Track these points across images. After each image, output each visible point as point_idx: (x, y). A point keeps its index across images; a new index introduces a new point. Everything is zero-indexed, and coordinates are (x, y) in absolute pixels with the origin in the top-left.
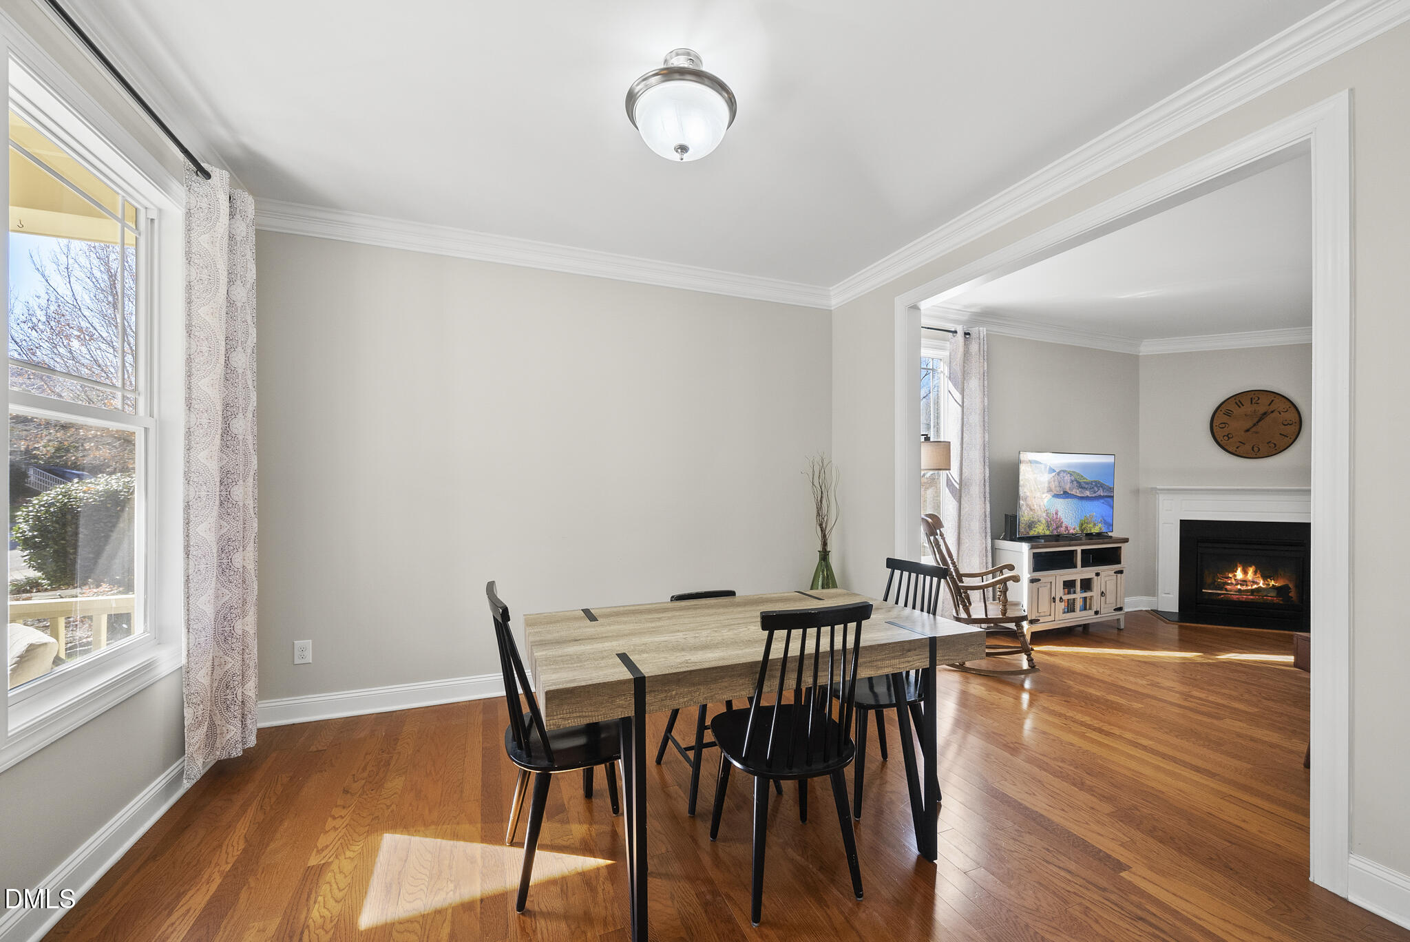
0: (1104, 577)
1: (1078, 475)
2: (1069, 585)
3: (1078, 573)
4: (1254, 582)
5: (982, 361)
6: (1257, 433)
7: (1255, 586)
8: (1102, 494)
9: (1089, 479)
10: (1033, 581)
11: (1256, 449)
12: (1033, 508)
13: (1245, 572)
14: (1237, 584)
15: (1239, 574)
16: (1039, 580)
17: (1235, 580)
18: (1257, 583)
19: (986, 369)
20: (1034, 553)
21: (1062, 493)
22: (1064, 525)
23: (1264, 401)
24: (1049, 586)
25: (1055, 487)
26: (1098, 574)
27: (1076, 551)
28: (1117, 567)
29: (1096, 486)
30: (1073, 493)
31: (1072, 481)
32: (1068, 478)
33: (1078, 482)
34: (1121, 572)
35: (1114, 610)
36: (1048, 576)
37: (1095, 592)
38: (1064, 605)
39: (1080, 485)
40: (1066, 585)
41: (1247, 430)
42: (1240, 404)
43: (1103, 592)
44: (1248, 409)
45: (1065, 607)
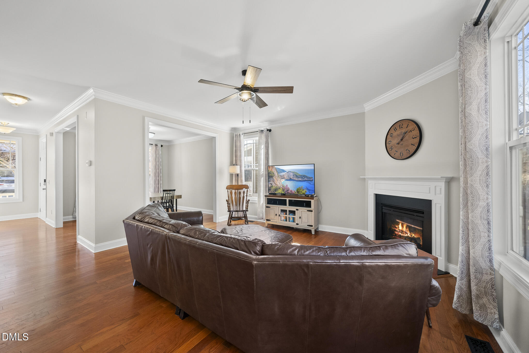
0: (301, 211)
1: (296, 173)
2: (284, 211)
3: (288, 208)
4: (406, 233)
7: (406, 235)
8: (306, 180)
9: (301, 174)
10: (266, 207)
11: (402, 154)
12: (276, 184)
13: (403, 227)
14: (399, 232)
16: (270, 207)
17: (399, 229)
18: (407, 234)
20: (267, 198)
21: (289, 179)
22: (290, 190)
23: (405, 126)
24: (274, 210)
25: (286, 177)
26: (297, 210)
27: (286, 200)
28: (309, 209)
29: (304, 177)
30: (294, 179)
31: (294, 175)
32: (292, 174)
33: (296, 175)
34: (311, 211)
35: (307, 225)
36: (273, 206)
37: (297, 217)
38: (283, 218)
39: (297, 176)
40: (282, 211)
41: (398, 144)
42: (396, 129)
43: (300, 217)
44: (398, 132)
45: (283, 219)
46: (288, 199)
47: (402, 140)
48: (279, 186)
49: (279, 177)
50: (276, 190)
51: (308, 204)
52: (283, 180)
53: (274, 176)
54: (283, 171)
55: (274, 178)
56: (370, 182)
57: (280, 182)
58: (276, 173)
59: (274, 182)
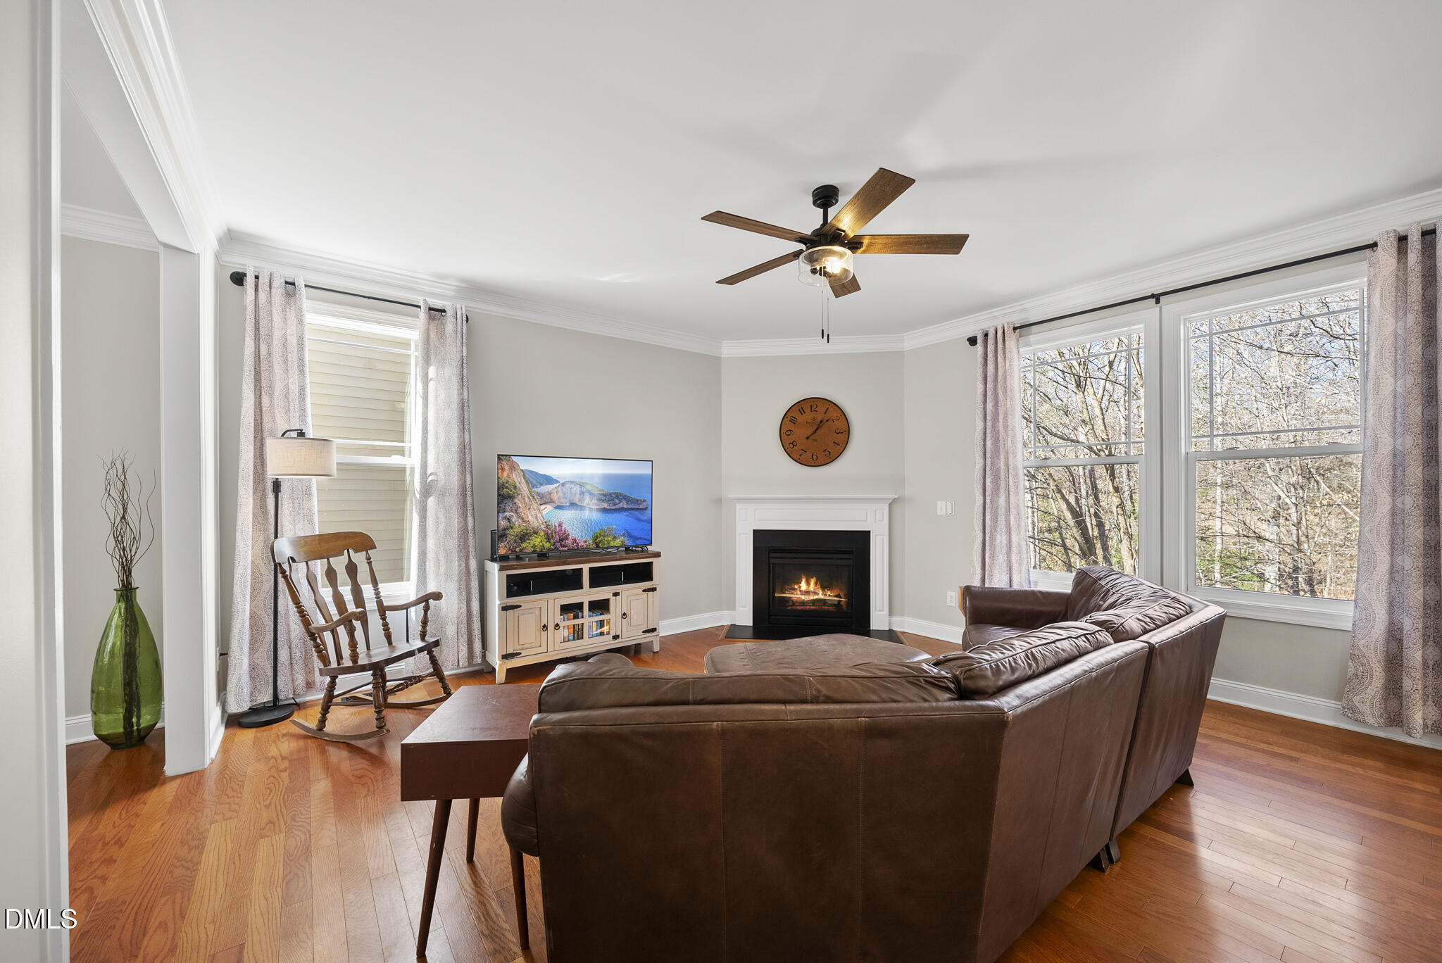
0: (628, 596)
1: (593, 486)
2: (571, 609)
3: (586, 594)
4: (815, 593)
5: (459, 344)
6: (815, 440)
7: (816, 597)
8: (626, 507)
10: (505, 608)
11: (815, 457)
12: (526, 519)
13: (808, 583)
14: (802, 595)
15: (804, 586)
16: (520, 606)
17: (800, 591)
18: (818, 594)
19: (465, 354)
20: (507, 576)
21: (567, 504)
22: (572, 537)
23: (821, 409)
24: (537, 612)
25: (559, 498)
26: (616, 594)
27: (581, 569)
28: (647, 585)
29: (618, 498)
30: (584, 504)
31: (583, 493)
32: (577, 489)
34: (653, 590)
35: (643, 632)
36: (535, 601)
37: (613, 615)
38: (564, 633)
40: (565, 609)
41: (808, 438)
42: (802, 411)
43: (624, 614)
44: (808, 416)
45: (566, 635)
46: (586, 568)
47: (814, 433)
48: (535, 524)
49: (534, 497)
50: (523, 536)
51: (642, 573)
53: (518, 495)
54: (549, 480)
55: (516, 500)
56: (738, 506)
57: (540, 515)
58: (524, 488)
59: (516, 512)
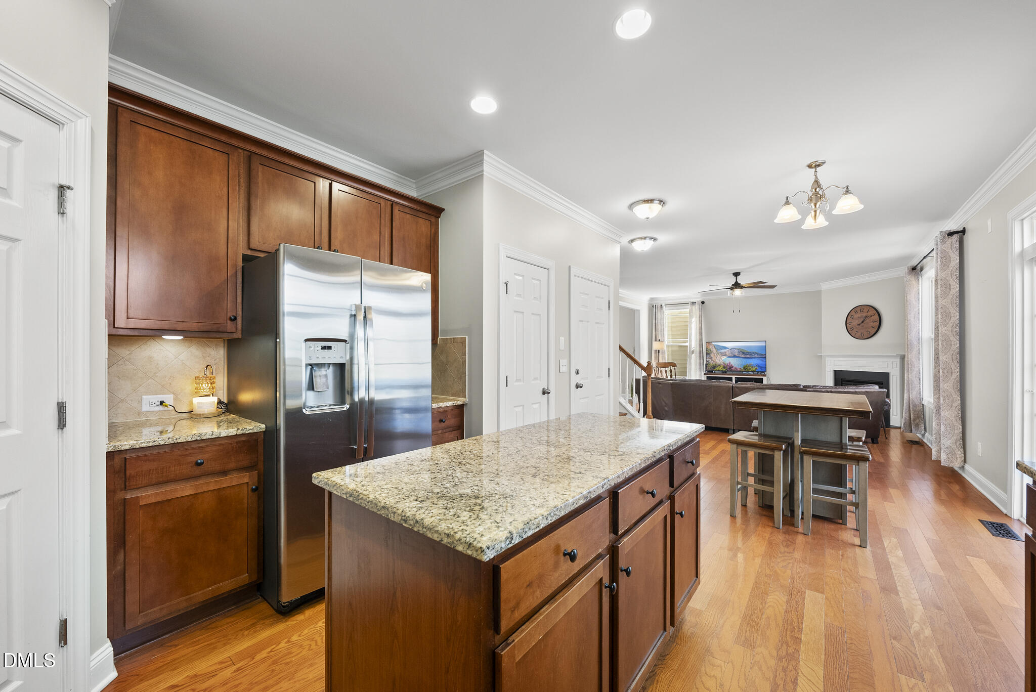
1: (742, 350)
6: (863, 327)
8: (758, 356)
9: (749, 351)
11: (862, 335)
12: (716, 361)
19: (700, 312)
21: (733, 356)
23: (865, 310)
25: (729, 354)
29: (754, 353)
30: (740, 356)
31: (739, 352)
32: (736, 351)
39: (743, 353)
41: (859, 325)
44: (859, 315)
46: (734, 377)
47: (863, 322)
48: (719, 363)
49: (719, 354)
50: (714, 367)
52: (725, 357)
53: (714, 353)
54: (725, 348)
55: (713, 355)
56: (827, 359)
57: (721, 360)
58: (714, 351)
59: (712, 358)
